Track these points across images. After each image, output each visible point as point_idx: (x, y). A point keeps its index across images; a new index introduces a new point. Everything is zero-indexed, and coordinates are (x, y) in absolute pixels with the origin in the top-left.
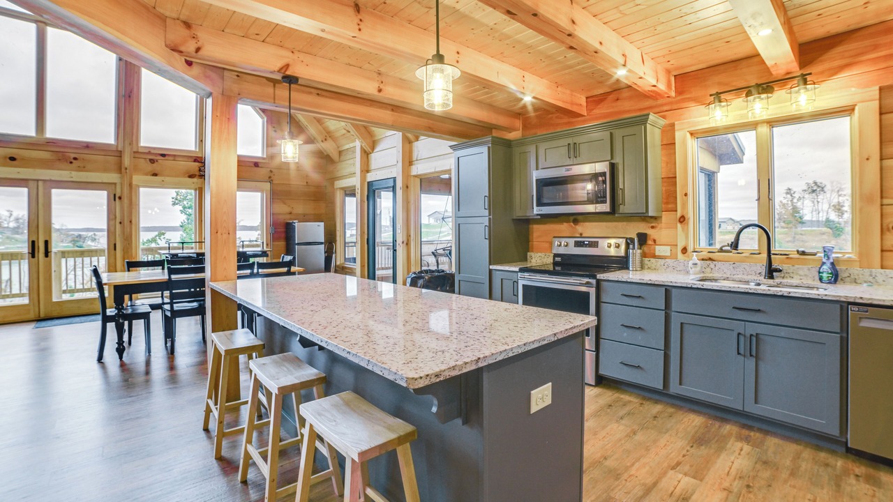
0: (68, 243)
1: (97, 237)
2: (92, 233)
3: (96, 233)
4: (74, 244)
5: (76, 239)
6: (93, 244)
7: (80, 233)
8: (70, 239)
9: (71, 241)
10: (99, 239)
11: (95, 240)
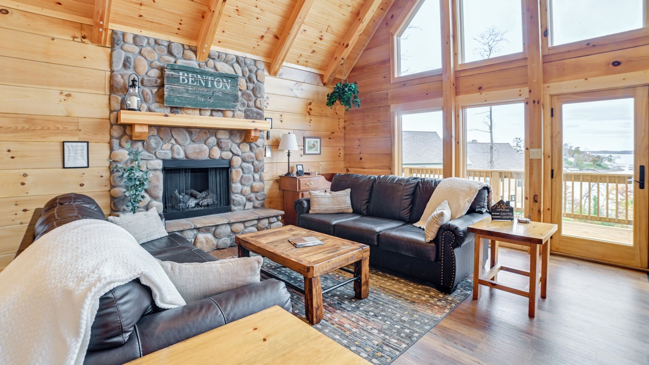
0: (590, 162)
1: (613, 158)
2: (609, 155)
3: (612, 155)
4: (594, 163)
5: (596, 159)
6: (609, 163)
7: (599, 155)
8: (591, 159)
9: (592, 161)
10: (614, 160)
11: (611, 160)
